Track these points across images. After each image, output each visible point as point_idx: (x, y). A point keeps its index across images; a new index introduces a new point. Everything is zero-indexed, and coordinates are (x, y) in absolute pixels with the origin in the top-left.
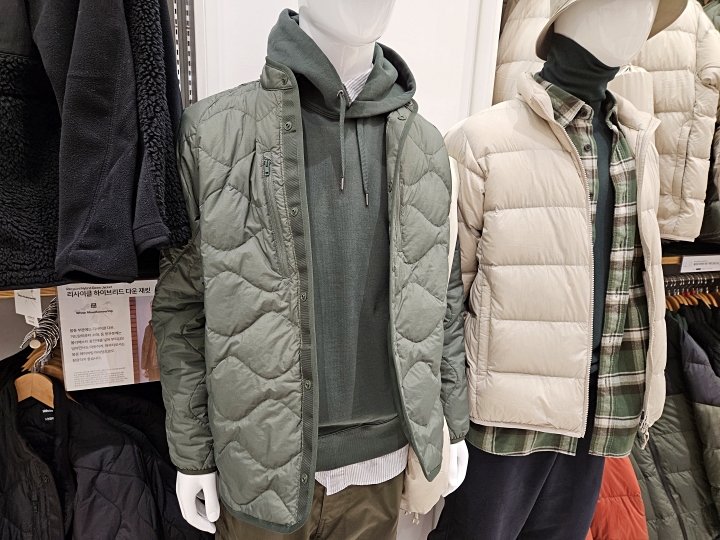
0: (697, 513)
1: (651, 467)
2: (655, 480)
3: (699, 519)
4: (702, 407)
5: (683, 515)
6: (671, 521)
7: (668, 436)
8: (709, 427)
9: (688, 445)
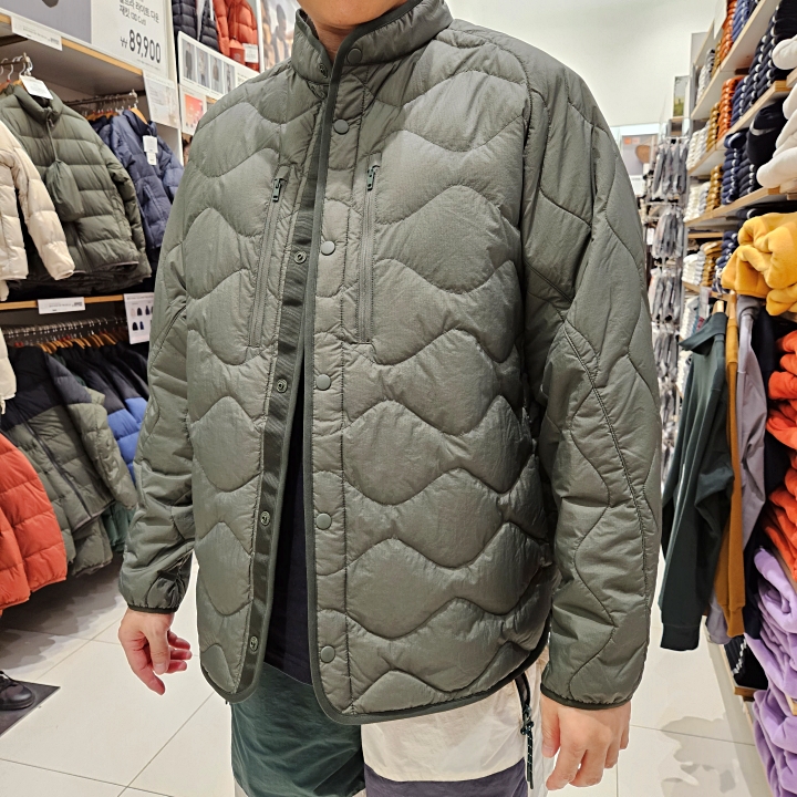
0: (90, 486)
1: (48, 464)
2: (54, 473)
3: (93, 490)
4: (72, 407)
5: (79, 491)
6: (71, 497)
7: (57, 438)
8: (80, 419)
9: (73, 440)
